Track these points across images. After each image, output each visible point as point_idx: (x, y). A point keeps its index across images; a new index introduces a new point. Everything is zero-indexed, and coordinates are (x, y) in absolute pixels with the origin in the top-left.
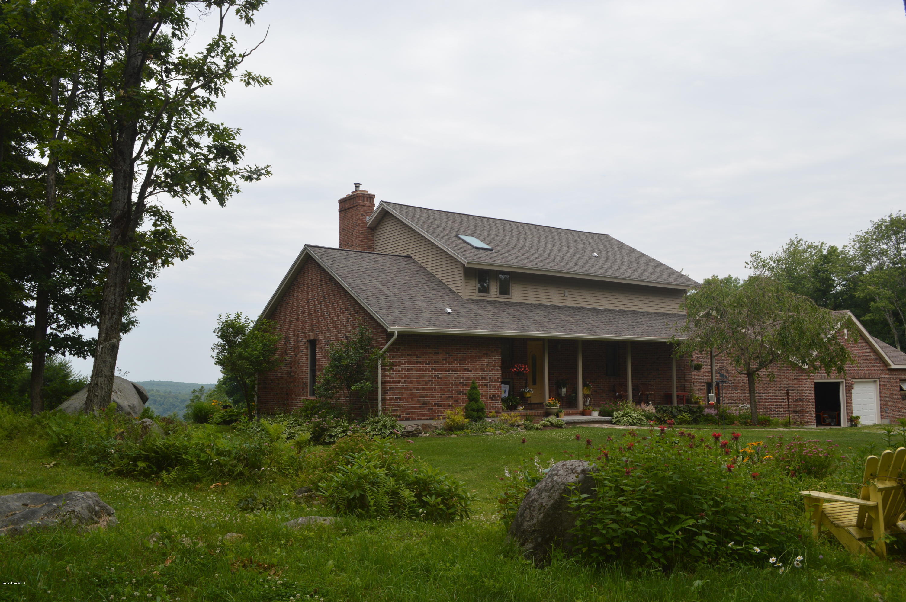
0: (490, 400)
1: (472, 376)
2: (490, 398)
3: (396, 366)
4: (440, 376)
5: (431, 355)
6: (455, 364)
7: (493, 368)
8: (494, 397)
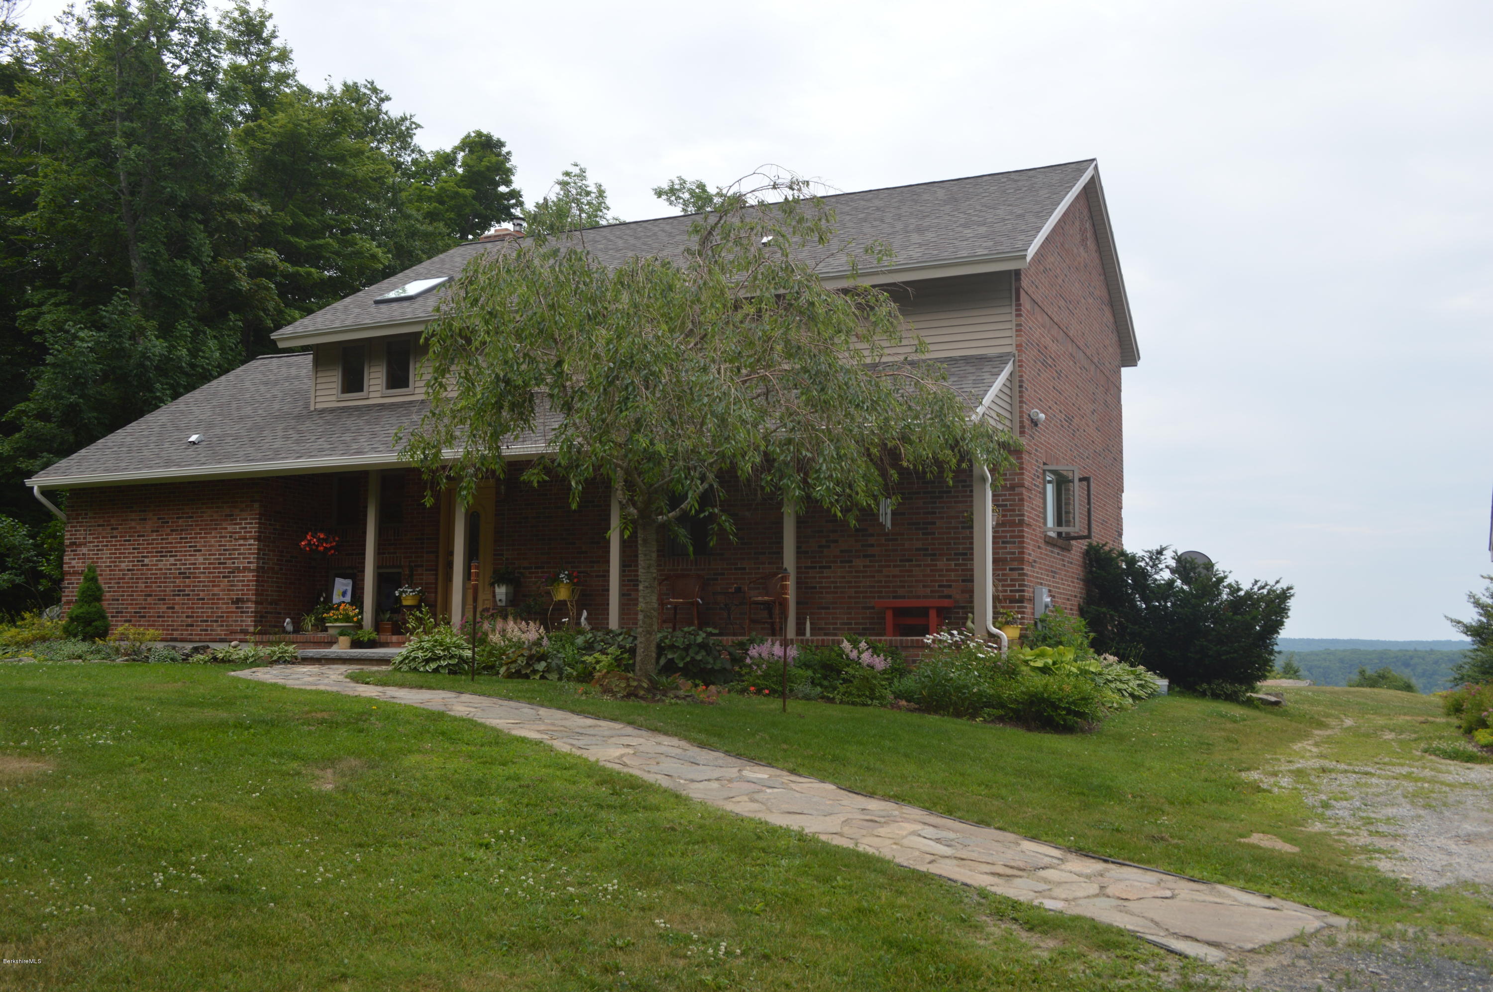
0: (233, 608)
1: (201, 559)
2: (233, 603)
3: (80, 545)
4: (146, 561)
5: (133, 524)
6: (172, 538)
7: (242, 542)
8: (238, 601)
